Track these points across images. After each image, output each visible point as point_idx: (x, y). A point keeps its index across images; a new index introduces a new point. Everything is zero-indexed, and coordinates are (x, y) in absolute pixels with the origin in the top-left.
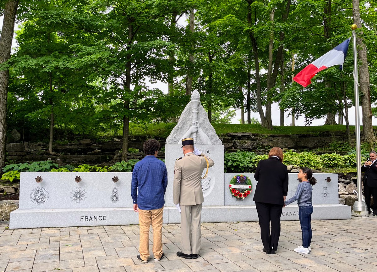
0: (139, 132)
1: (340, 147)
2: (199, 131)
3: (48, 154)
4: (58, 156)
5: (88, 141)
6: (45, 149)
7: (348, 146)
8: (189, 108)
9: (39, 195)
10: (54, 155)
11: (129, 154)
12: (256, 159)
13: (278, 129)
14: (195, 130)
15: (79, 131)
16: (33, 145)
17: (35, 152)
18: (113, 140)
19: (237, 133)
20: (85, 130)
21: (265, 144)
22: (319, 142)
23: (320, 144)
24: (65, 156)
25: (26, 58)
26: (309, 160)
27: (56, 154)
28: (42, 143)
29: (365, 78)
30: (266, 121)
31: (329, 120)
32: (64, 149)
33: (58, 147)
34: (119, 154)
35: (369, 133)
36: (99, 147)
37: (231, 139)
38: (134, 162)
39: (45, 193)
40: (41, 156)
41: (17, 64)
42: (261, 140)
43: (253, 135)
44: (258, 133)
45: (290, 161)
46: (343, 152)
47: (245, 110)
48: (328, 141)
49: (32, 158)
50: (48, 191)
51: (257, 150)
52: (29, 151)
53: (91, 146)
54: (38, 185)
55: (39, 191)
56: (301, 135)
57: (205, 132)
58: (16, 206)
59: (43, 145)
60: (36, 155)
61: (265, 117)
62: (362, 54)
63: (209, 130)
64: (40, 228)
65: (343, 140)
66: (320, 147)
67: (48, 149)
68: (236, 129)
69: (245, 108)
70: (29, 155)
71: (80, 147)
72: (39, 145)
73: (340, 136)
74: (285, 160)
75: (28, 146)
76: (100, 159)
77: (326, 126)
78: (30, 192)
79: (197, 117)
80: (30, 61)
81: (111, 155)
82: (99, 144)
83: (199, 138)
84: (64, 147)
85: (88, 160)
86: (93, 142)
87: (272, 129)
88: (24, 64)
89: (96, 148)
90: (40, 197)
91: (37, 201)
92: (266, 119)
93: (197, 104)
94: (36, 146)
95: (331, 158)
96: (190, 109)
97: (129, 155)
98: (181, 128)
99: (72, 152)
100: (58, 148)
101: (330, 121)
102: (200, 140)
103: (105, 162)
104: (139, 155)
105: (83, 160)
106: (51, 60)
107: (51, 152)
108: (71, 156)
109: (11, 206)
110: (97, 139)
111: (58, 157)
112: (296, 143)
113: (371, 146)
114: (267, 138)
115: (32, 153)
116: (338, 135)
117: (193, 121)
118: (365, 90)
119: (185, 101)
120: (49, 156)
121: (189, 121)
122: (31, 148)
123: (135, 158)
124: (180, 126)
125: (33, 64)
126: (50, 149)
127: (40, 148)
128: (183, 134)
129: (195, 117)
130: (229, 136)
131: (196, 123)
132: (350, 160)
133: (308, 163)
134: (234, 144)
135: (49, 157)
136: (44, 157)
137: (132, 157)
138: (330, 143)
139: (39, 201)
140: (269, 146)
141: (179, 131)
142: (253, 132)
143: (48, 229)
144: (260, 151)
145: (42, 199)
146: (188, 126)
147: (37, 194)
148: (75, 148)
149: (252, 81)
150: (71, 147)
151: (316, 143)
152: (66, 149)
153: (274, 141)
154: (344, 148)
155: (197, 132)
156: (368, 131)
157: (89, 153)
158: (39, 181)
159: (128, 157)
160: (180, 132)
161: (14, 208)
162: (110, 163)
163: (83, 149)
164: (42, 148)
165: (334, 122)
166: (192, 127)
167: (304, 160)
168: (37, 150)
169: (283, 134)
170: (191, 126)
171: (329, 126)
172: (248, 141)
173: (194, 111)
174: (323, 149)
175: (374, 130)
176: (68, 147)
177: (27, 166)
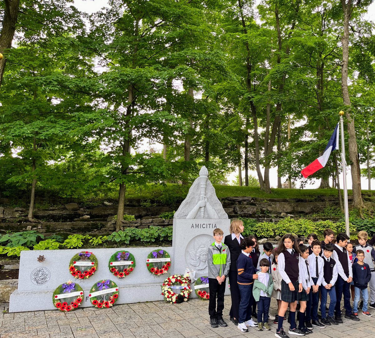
0: (131, 194)
1: (333, 212)
2: (207, 206)
3: (27, 221)
4: (39, 223)
5: (75, 206)
6: (23, 215)
7: (340, 212)
8: (197, 183)
9: (40, 276)
10: (34, 223)
11: (125, 221)
12: (257, 228)
13: (276, 192)
14: (203, 205)
15: (66, 195)
16: (9, 211)
17: (12, 219)
18: (103, 204)
19: (237, 197)
20: (74, 194)
21: (264, 209)
22: (314, 207)
23: (315, 209)
24: (49, 224)
25: (20, 125)
26: (306, 228)
27: (37, 221)
28: (20, 209)
29: (353, 148)
30: (265, 184)
31: (323, 183)
32: (46, 214)
33: (39, 212)
34: (113, 222)
35: (358, 199)
36: (88, 212)
37: (231, 204)
38: (132, 231)
39: (47, 273)
40: (19, 224)
41: (9, 130)
42: (260, 204)
43: (252, 199)
44: (257, 197)
45: (289, 229)
46: (336, 217)
47: (242, 169)
48: (322, 206)
49: (9, 226)
50: (50, 271)
51: (257, 215)
52: (4, 218)
53: (78, 211)
54: (39, 265)
55: (40, 271)
56: (297, 199)
57: (213, 206)
58: (10, 287)
59: (21, 211)
60: (13, 222)
61: (264, 179)
62: (351, 125)
63: (216, 205)
64: (42, 311)
65: (336, 205)
66: (316, 212)
67: (27, 216)
68: (235, 192)
69: (243, 166)
70: (4, 222)
71: (65, 213)
72: (16, 211)
73: (333, 202)
74: (284, 228)
75: (4, 212)
76: (90, 226)
77: (321, 189)
78: (30, 272)
79: (205, 192)
80: (25, 128)
81: (103, 222)
82: (88, 208)
83: (207, 212)
84: (46, 213)
85: (76, 227)
86: (80, 206)
87: (270, 193)
88: (18, 132)
89: (85, 213)
90: (41, 278)
91: (37, 282)
92: (264, 182)
93: (205, 179)
94: (13, 212)
95: (325, 226)
96: (198, 185)
97: (124, 223)
98: (190, 202)
99: (55, 218)
100: (38, 214)
101: (325, 184)
102: (208, 214)
103: (95, 230)
104: (136, 223)
105: (70, 228)
106: (47, 125)
107: (30, 219)
108: (55, 224)
109: (4, 287)
110: (84, 203)
111: (39, 225)
112: (294, 208)
113: (360, 212)
114: (266, 202)
115: (8, 220)
116: (331, 201)
117: (201, 196)
118: (353, 159)
119: (186, 167)
120: (28, 223)
121: (197, 196)
122: (7, 214)
123: (131, 226)
124: (189, 201)
125: (29, 132)
126: (30, 216)
127: (17, 215)
128: (192, 209)
129: (203, 192)
130: (229, 200)
131: (204, 198)
132: (342, 228)
133: (305, 231)
134: (234, 209)
135: (28, 225)
136: (22, 225)
137: (129, 225)
138: (324, 208)
139: (40, 282)
140: (268, 210)
141: (188, 205)
142: (252, 196)
143: (51, 311)
144: (260, 217)
145: (42, 279)
146: (197, 201)
147: (38, 274)
148: (59, 214)
149: (250, 140)
150: (54, 212)
151: (312, 209)
152: (49, 215)
153: (273, 205)
154: (336, 214)
155: (205, 206)
156: (357, 197)
157: (76, 219)
158: (42, 261)
159: (124, 225)
160: (188, 207)
161: (8, 289)
162: (103, 231)
163: (69, 215)
164: (20, 214)
165: (328, 186)
166: (200, 202)
167: (301, 228)
168: (14, 217)
169: (281, 198)
170: (199, 200)
171: (323, 189)
172: (248, 206)
173: (202, 186)
174: (318, 214)
175: (362, 194)
176: (51, 212)
177: (9, 238)
